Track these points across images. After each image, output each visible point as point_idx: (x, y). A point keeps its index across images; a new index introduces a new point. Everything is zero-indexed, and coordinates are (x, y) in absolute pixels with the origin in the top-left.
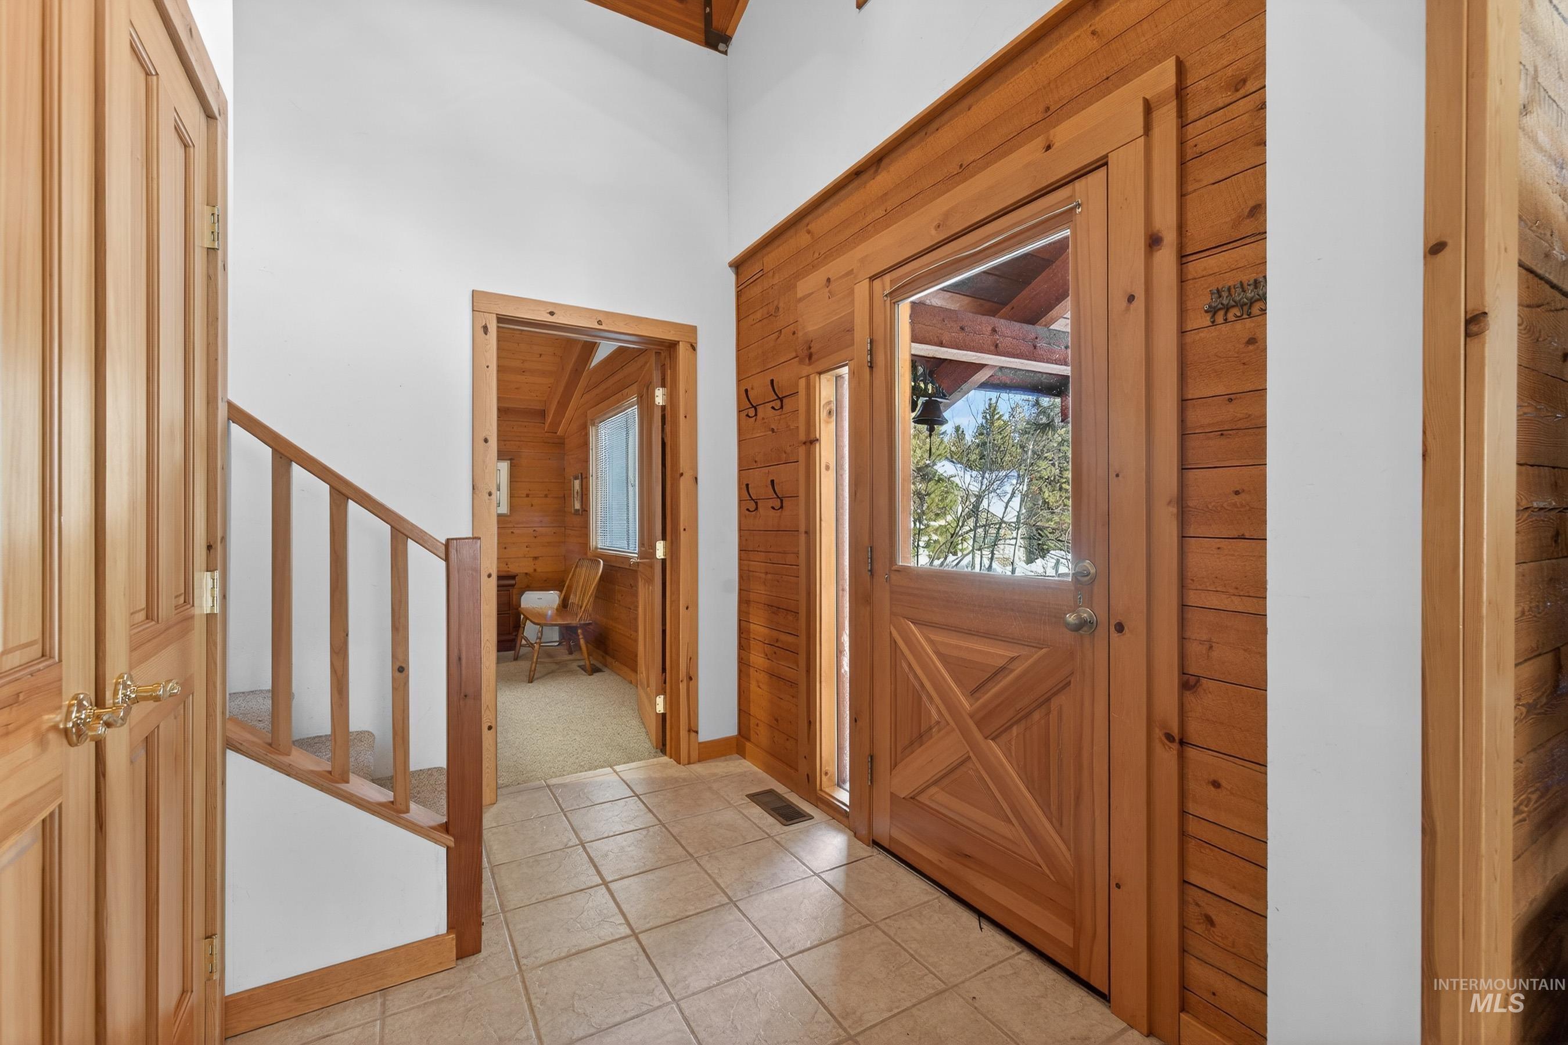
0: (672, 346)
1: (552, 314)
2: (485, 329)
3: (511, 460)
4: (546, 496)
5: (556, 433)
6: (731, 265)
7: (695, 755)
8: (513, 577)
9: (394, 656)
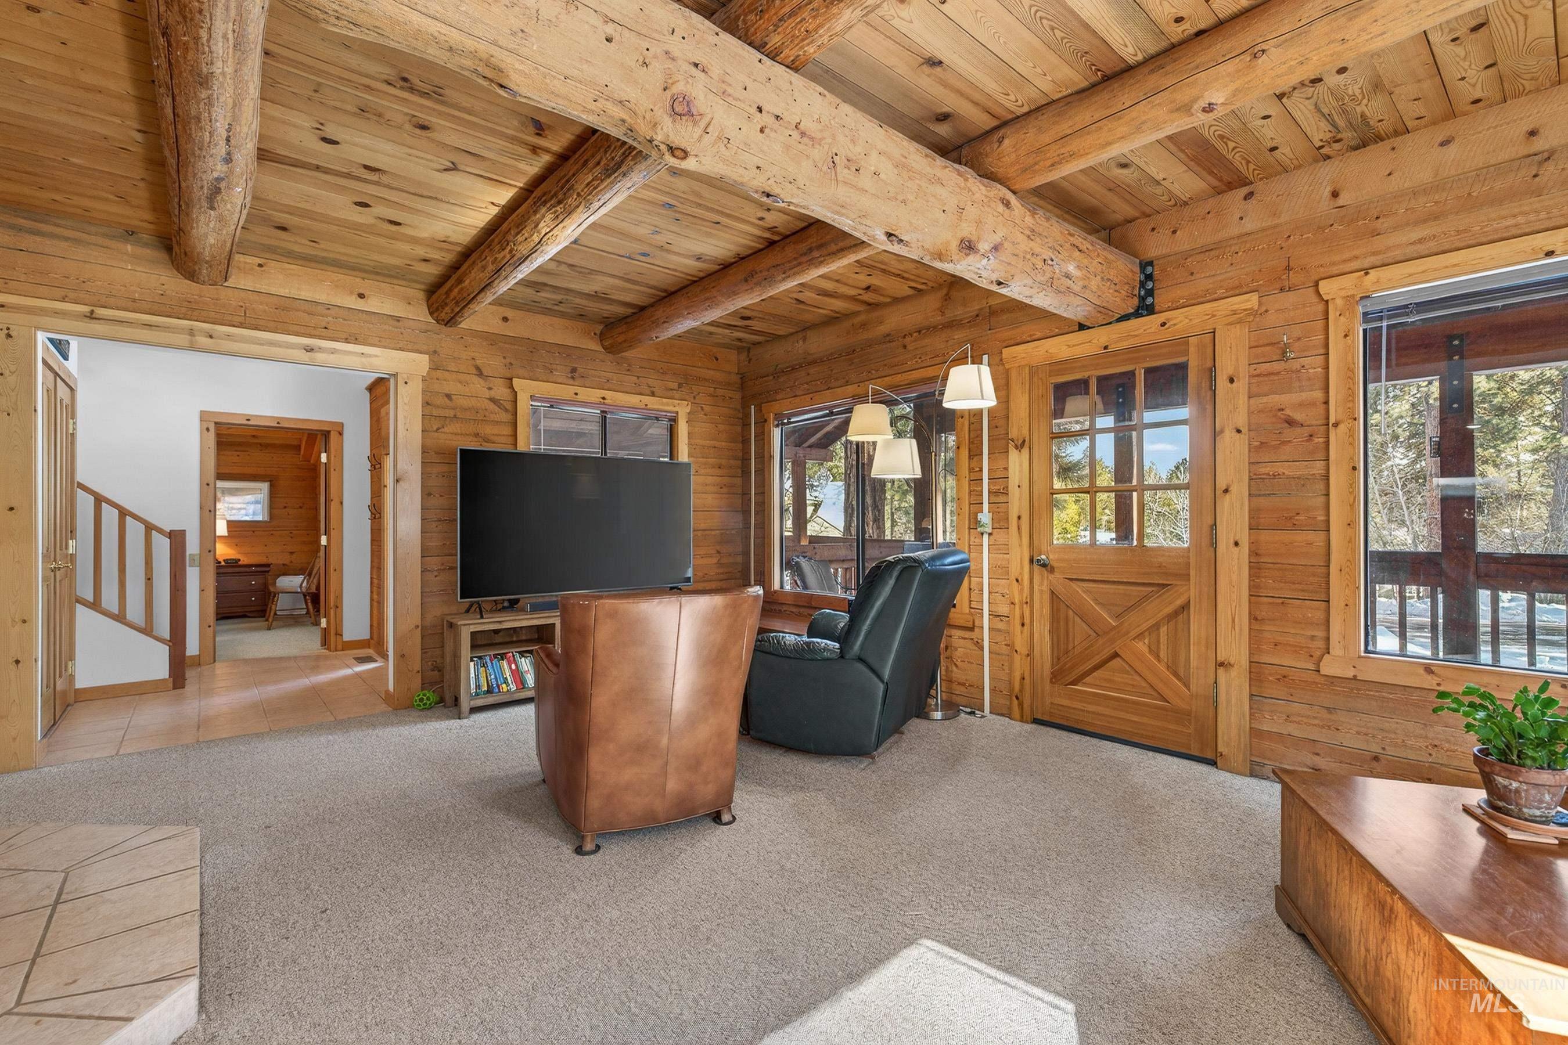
0: (326, 434)
1: (248, 420)
2: (208, 429)
3: (270, 481)
4: (301, 507)
5: (309, 461)
6: (367, 389)
7: (340, 647)
8: (268, 565)
9: (146, 574)
